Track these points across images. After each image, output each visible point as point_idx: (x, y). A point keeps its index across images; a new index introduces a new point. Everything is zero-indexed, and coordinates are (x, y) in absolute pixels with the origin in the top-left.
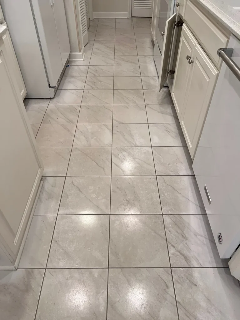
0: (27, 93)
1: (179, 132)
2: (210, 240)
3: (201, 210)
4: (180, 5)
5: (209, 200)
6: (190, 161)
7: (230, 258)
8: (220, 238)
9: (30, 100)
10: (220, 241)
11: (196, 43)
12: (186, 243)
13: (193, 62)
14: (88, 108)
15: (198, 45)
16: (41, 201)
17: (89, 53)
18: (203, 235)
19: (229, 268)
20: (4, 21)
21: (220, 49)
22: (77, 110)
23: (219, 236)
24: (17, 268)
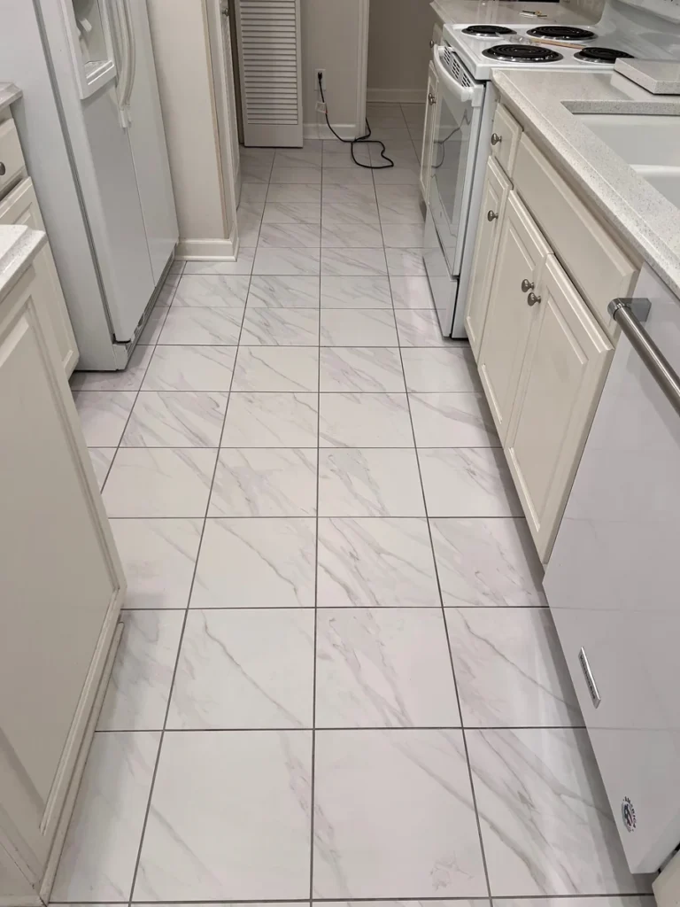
0: (80, 359)
1: (501, 474)
2: (597, 808)
3: (569, 714)
4: (501, 141)
5: (594, 697)
6: (537, 571)
7: (660, 871)
8: (627, 813)
9: (88, 374)
10: (628, 822)
11: (548, 252)
12: (532, 820)
13: (540, 301)
14: (251, 401)
15: (551, 258)
16: (116, 687)
17: (250, 239)
18: (579, 793)
19: (653, 894)
20: (25, 174)
21: (617, 301)
22: (218, 406)
23: (626, 807)
24: (46, 901)
